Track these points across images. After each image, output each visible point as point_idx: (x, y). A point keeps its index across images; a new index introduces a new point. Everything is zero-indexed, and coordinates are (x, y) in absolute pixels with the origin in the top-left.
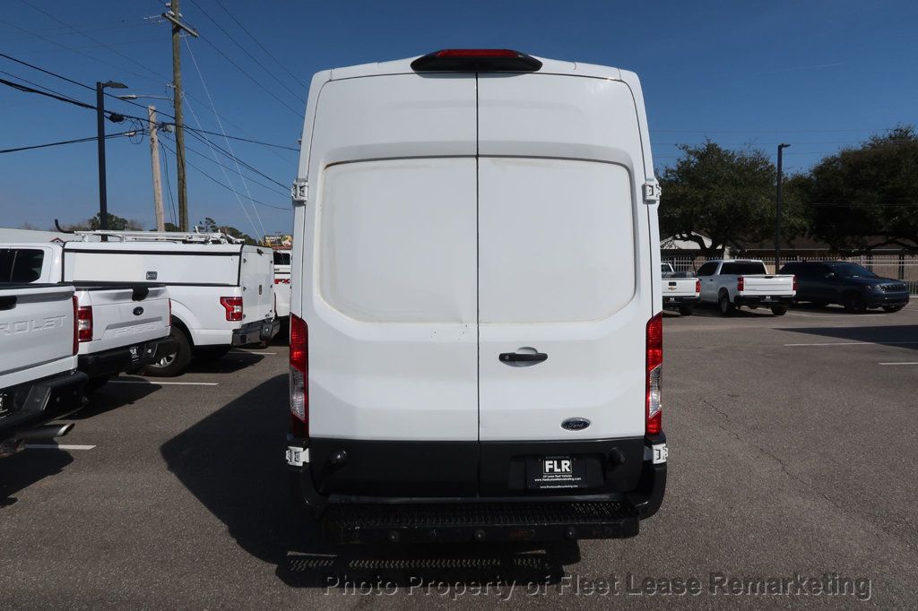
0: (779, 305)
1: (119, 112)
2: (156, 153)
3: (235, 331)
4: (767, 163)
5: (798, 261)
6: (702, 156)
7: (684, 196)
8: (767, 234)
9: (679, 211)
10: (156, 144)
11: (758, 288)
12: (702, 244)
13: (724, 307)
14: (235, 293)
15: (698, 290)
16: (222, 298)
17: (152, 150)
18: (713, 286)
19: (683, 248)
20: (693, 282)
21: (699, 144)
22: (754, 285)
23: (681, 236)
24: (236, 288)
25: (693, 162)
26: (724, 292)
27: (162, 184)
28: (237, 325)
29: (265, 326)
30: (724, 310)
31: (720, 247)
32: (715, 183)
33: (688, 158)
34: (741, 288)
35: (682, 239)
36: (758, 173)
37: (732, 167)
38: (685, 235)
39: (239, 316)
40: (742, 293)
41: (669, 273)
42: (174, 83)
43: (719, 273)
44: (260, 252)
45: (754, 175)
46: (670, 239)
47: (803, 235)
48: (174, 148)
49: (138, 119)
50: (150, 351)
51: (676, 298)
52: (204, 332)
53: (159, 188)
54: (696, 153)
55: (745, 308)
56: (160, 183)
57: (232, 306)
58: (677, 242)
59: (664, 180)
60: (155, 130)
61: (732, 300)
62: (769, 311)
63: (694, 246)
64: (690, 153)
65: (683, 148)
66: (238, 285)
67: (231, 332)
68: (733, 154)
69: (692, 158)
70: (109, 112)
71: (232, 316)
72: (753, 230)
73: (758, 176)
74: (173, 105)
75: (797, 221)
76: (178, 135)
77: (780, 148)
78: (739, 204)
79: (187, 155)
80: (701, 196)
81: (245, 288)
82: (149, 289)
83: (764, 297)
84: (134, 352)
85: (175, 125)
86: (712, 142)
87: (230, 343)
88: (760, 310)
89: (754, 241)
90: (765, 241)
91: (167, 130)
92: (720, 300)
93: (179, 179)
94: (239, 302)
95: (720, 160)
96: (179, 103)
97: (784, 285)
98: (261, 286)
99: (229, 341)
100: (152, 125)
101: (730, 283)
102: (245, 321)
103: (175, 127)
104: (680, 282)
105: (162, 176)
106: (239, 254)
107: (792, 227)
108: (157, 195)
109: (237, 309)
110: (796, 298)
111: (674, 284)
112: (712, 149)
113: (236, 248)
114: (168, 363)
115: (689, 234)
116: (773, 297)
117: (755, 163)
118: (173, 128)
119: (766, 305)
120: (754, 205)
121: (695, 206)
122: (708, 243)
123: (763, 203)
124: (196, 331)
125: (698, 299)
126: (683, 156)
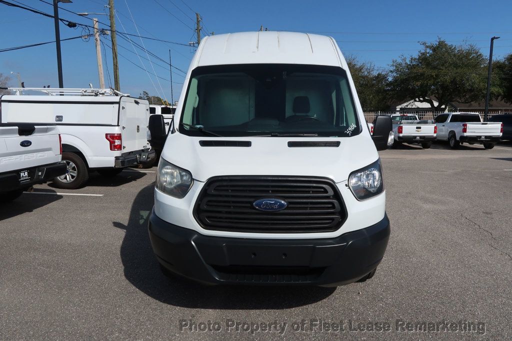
0: (489, 142)
1: (73, 21)
2: (99, 48)
3: (117, 158)
4: (477, 53)
5: (500, 114)
6: (434, 49)
7: (422, 75)
8: (475, 98)
9: (419, 83)
10: (99, 42)
11: (476, 131)
12: (432, 104)
13: (452, 143)
14: (116, 131)
15: (435, 132)
16: (107, 135)
17: (96, 46)
18: (444, 130)
19: (420, 107)
20: (432, 126)
21: (434, 42)
22: (474, 129)
23: (419, 99)
24: (117, 127)
25: (428, 53)
26: (452, 134)
27: (103, 65)
28: (118, 153)
29: (143, 154)
30: (452, 145)
31: (443, 107)
32: (443, 65)
33: (426, 50)
34: (465, 130)
35: (420, 101)
36: (471, 59)
37: (455, 55)
38: (421, 99)
39: (119, 147)
40: (465, 134)
41: (416, 121)
42: (109, 4)
43: (449, 121)
44: (137, 103)
45: (468, 60)
46: (412, 101)
47: (497, 99)
48: (111, 45)
49: (86, 26)
50: (40, 174)
51: (421, 137)
52: (95, 158)
53: (101, 69)
54: (430, 47)
55: (466, 144)
56: (102, 66)
57: (114, 140)
58: (416, 103)
59: (410, 65)
60: (98, 34)
61: (458, 139)
62: (482, 146)
63: (428, 105)
64: (427, 47)
65: (423, 44)
66: (118, 125)
67: (114, 159)
68: (455, 47)
69: (428, 50)
70: (67, 21)
71: (113, 147)
72: (465, 96)
73: (471, 61)
74: (109, 18)
75: (495, 90)
76: (112, 37)
77: (492, 39)
78: (458, 79)
79: (118, 49)
80: (434, 74)
81: (124, 128)
82: (36, 127)
83: (480, 137)
84: (25, 175)
85: (111, 30)
86: (442, 40)
87: (113, 166)
88: (476, 145)
89: (466, 102)
90: (472, 103)
91: (105, 34)
92: (449, 139)
93: (114, 65)
94: (119, 137)
95: (446, 51)
96: (113, 17)
97: (495, 129)
98: (138, 127)
99: (112, 164)
100: (96, 30)
101: (457, 128)
102: (124, 151)
103: (110, 32)
104: (423, 127)
105: (103, 63)
106: (119, 103)
107: (492, 93)
108: (100, 74)
109: (117, 142)
110: (502, 138)
111: (420, 128)
112: (442, 44)
113: (116, 99)
114: (72, 180)
115: (424, 98)
116: (486, 137)
117: (469, 53)
118: (109, 32)
119: (481, 142)
120: (467, 80)
121: (429, 80)
122: (436, 104)
123: (474, 78)
124: (90, 158)
125: (435, 138)
126: (422, 49)
